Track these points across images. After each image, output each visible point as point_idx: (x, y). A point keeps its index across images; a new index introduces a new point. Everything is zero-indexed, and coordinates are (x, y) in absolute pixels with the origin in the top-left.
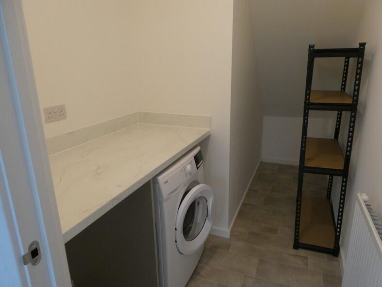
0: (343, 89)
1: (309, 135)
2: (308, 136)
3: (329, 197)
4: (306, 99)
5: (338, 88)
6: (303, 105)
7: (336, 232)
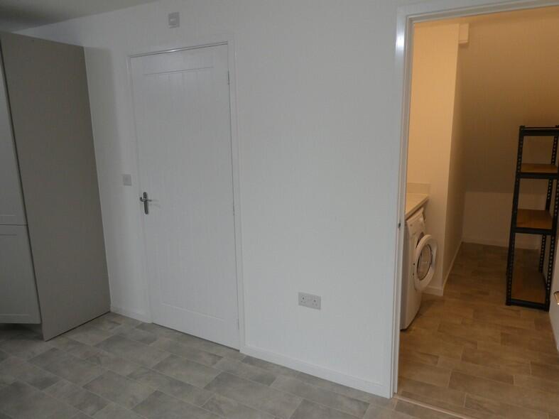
0: (553, 162)
1: (521, 206)
2: (519, 207)
3: (541, 269)
4: (517, 169)
5: (549, 161)
6: (515, 174)
7: (546, 287)
